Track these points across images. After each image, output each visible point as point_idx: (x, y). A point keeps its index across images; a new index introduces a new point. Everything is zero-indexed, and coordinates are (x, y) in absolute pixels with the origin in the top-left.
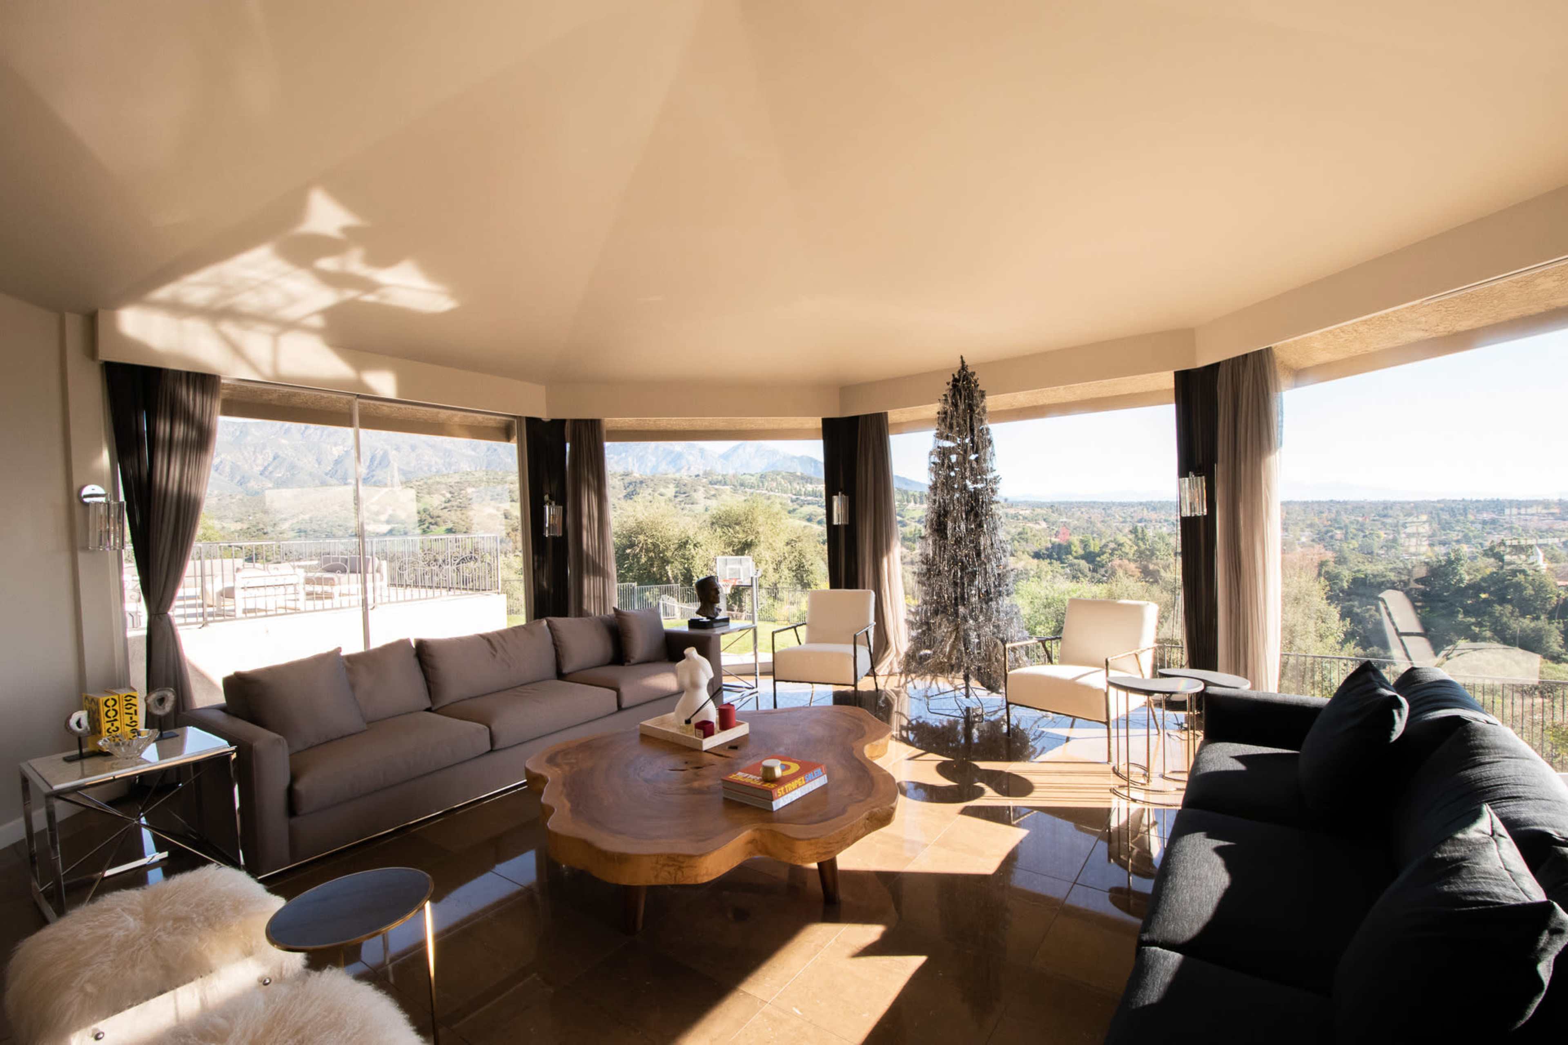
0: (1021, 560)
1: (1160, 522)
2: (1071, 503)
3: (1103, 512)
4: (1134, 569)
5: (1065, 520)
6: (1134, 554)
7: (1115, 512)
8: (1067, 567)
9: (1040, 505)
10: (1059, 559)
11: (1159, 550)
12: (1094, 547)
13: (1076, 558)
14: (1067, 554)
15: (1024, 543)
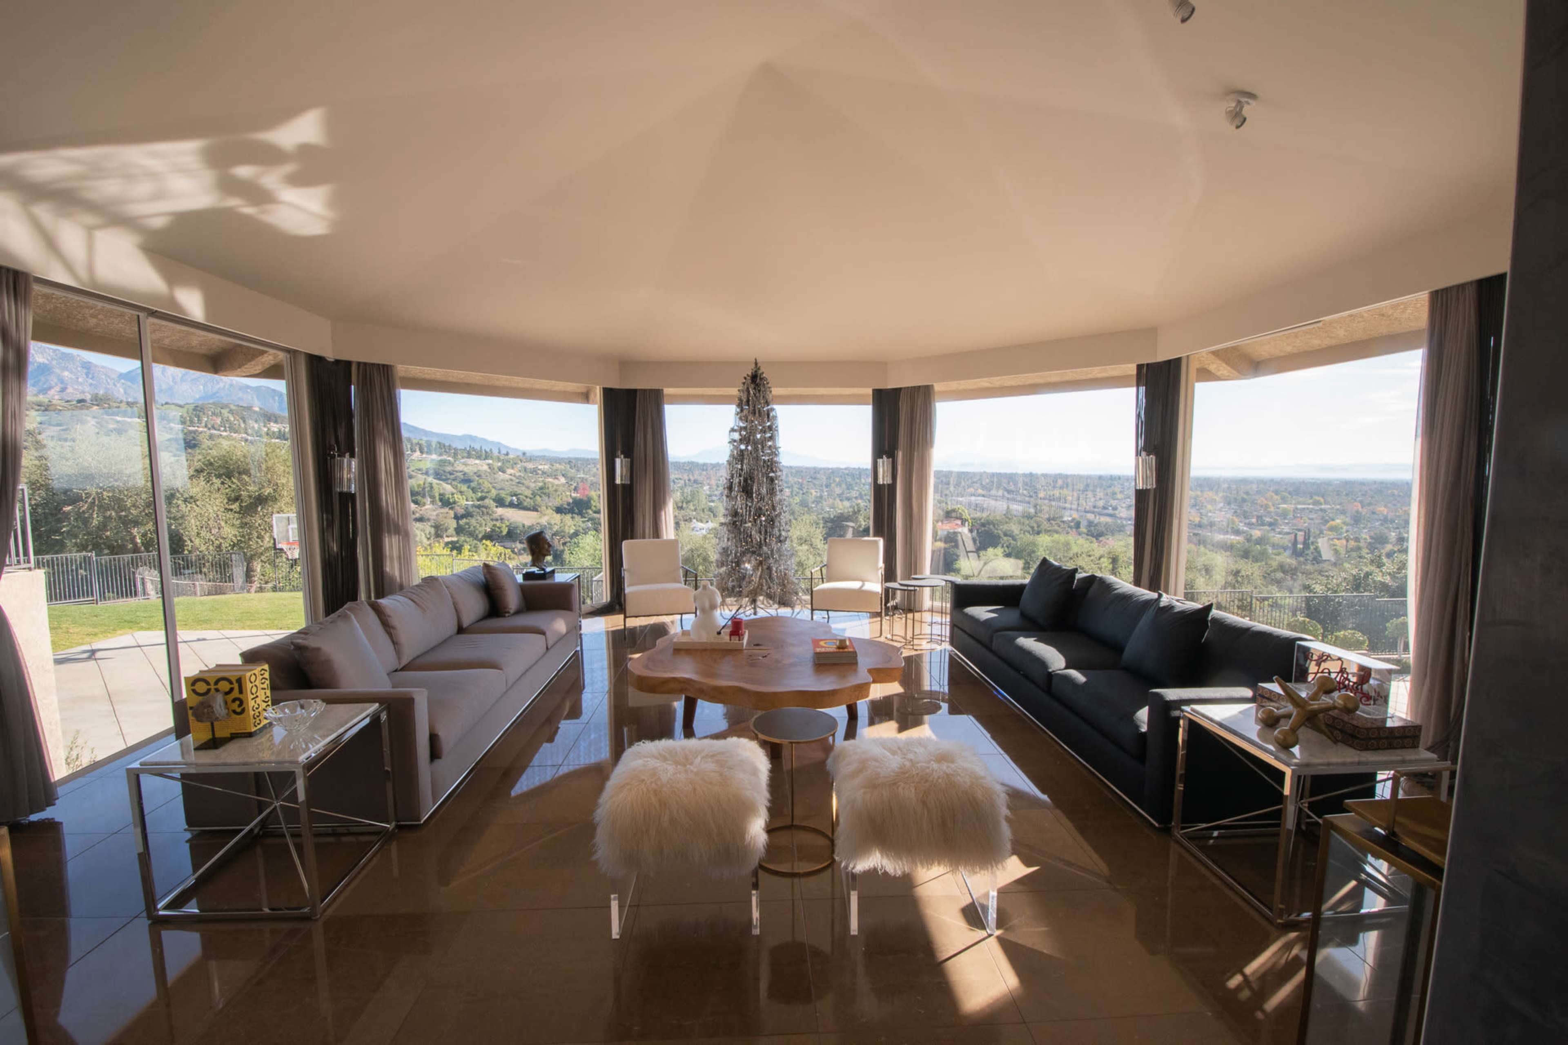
0: (545, 515)
2: (588, 460)
5: (582, 476)
8: (588, 521)
9: (559, 460)
10: (581, 514)
13: (595, 512)
14: (586, 509)
15: (546, 498)
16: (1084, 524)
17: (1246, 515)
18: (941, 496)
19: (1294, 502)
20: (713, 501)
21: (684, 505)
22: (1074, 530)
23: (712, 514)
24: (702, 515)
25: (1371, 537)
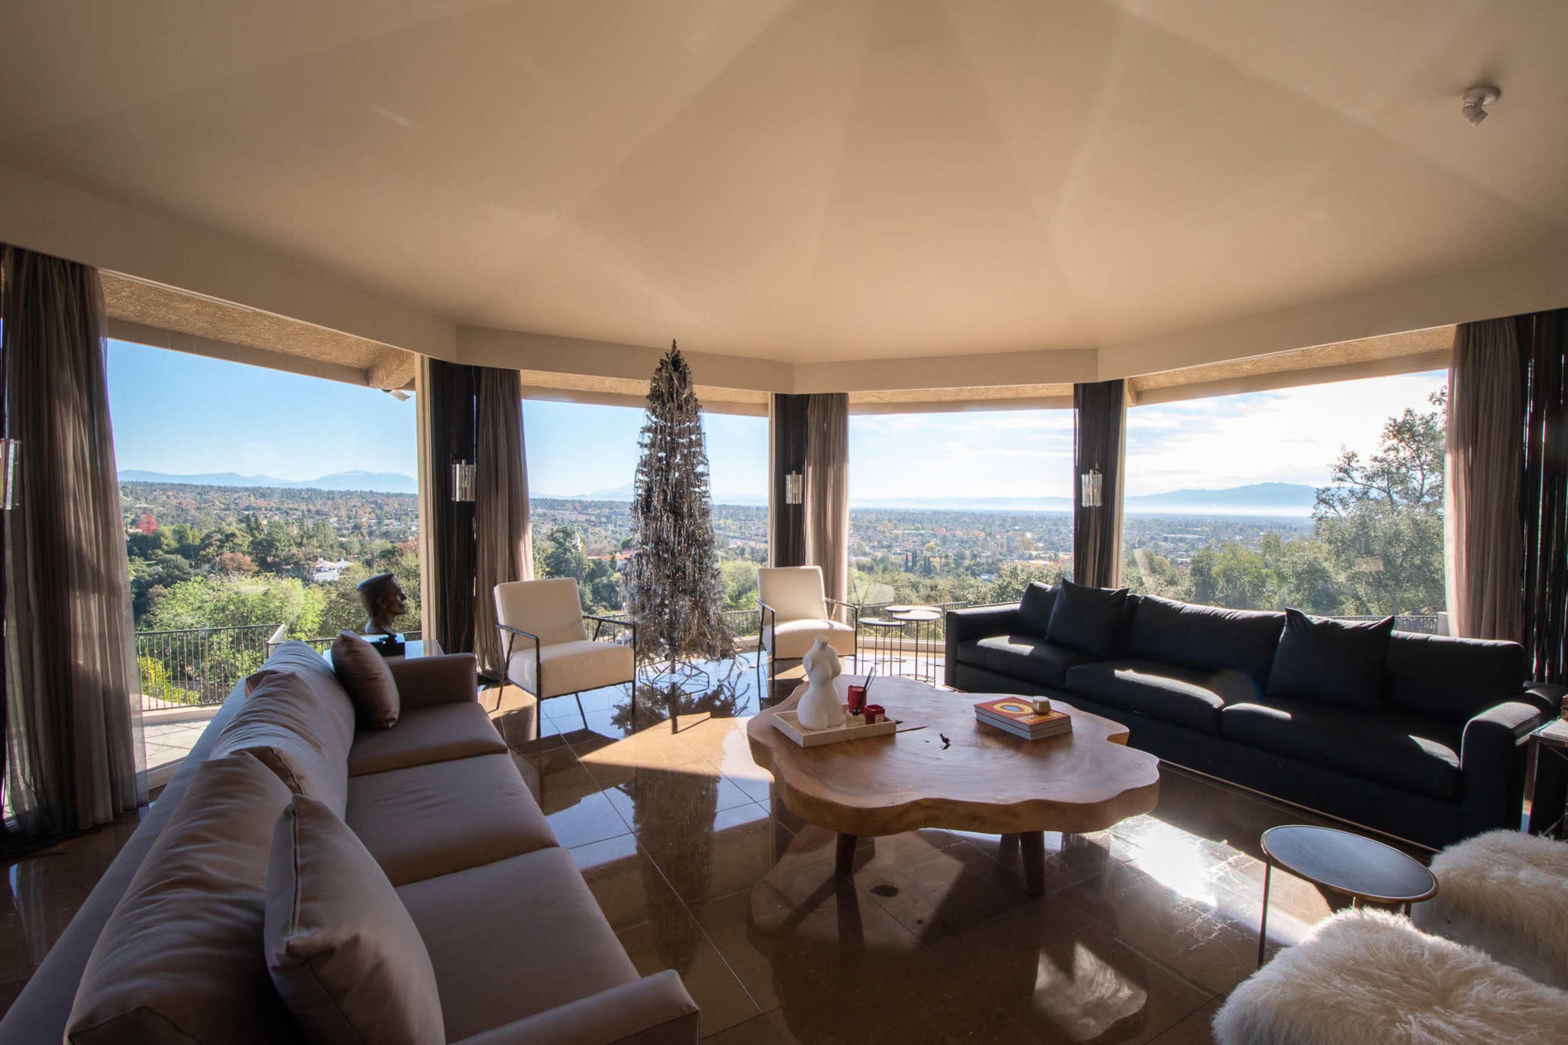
1: (271, 510)
2: (152, 485)
3: (198, 497)
4: (249, 562)
5: (145, 505)
6: (248, 546)
7: (214, 497)
8: (157, 564)
11: (279, 541)
12: (194, 537)
13: (167, 552)
14: (154, 548)
16: (748, 550)
17: (869, 540)
18: (615, 527)
19: (901, 528)
20: (344, 536)
21: (305, 541)
22: (740, 556)
23: (344, 552)
24: (331, 553)
25: (954, 555)
